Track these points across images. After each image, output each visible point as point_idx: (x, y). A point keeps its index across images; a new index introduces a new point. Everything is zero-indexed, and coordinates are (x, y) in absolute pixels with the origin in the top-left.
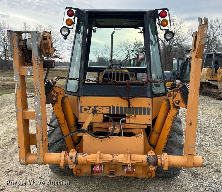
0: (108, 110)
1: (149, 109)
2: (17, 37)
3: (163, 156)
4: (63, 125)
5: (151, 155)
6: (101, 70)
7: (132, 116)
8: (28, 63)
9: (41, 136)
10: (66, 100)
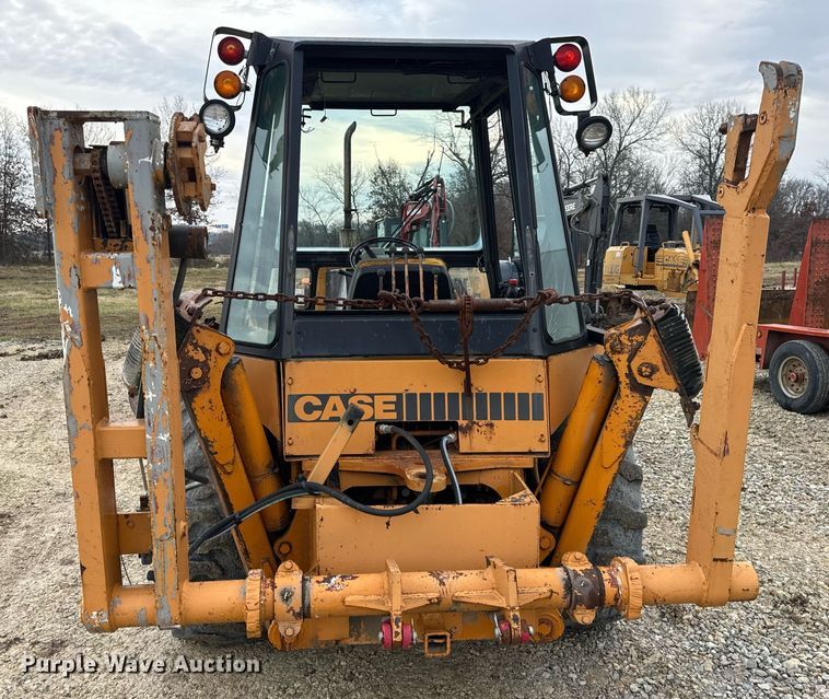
0: (393, 407)
1: (538, 397)
2: (66, 134)
3: (620, 568)
4: (228, 469)
5: (578, 569)
6: (323, 259)
7: (480, 424)
8: (109, 241)
9: (170, 521)
10: (239, 377)
